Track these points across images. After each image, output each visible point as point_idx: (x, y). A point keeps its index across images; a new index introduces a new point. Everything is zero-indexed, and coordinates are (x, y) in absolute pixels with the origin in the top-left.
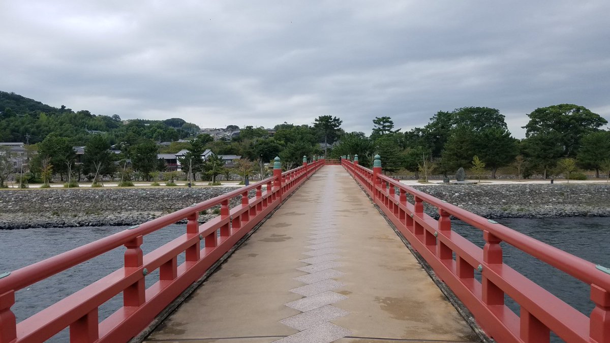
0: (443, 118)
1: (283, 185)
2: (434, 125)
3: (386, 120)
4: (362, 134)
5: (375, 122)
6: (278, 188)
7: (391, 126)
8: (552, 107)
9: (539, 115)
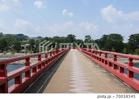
0: (105, 37)
1: (58, 53)
2: (102, 38)
3: (89, 36)
4: (82, 40)
5: (85, 37)
6: (57, 54)
7: (90, 38)
8: (136, 34)
9: (132, 36)
